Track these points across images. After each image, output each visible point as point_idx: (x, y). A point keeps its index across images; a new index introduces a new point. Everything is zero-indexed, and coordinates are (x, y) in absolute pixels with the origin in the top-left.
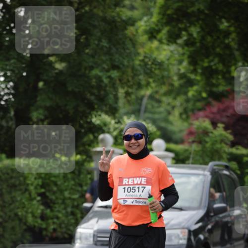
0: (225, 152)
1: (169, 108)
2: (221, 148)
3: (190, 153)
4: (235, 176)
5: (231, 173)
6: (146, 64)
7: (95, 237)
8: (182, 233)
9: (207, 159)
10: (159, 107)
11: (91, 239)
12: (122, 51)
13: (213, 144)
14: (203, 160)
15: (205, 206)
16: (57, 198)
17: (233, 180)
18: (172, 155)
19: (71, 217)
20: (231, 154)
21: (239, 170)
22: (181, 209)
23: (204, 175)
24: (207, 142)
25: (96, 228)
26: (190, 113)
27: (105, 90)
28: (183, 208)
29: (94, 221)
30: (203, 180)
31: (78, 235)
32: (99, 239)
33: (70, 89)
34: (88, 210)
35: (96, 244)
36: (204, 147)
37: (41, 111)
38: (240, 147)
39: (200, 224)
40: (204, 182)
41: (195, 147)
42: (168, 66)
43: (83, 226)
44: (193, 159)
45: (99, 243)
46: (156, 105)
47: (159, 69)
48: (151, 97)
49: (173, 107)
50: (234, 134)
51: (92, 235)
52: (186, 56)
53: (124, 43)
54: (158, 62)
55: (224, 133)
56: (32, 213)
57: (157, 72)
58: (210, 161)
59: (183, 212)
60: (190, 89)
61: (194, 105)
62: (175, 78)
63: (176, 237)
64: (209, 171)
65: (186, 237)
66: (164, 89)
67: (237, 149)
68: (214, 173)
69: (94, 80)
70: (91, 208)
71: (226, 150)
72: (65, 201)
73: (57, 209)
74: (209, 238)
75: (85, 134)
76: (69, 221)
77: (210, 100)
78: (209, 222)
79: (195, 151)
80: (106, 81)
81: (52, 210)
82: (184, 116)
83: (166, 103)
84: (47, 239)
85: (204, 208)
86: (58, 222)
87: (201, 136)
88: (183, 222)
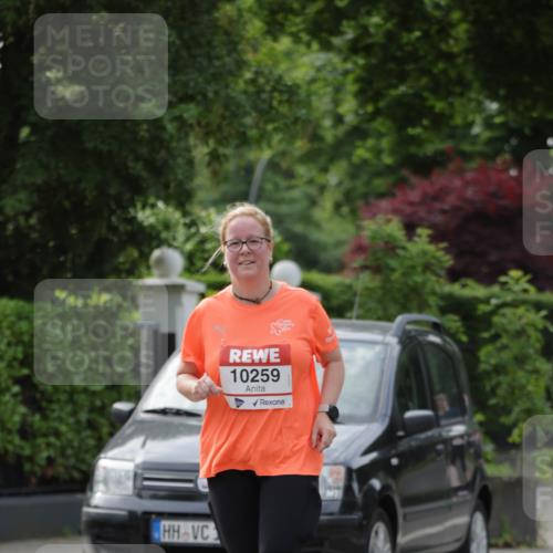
0: (434, 293)
1: (313, 190)
2: (424, 284)
3: (355, 294)
4: (454, 348)
5: (444, 340)
6: (260, 91)
7: (139, 479)
8: (331, 473)
9: (392, 309)
10: (290, 188)
11: (130, 484)
12: (205, 63)
13: (406, 274)
14: (385, 309)
15: (385, 415)
17: (449, 356)
19: (88, 433)
20: (449, 298)
21: (465, 333)
23: (387, 344)
24: (393, 270)
25: (139, 459)
26: (360, 203)
27: (169, 150)
29: (136, 442)
30: (382, 356)
31: (99, 474)
32: (146, 483)
33: (89, 145)
34: (125, 417)
35: (140, 496)
36: (387, 280)
37: (22, 195)
38: (470, 282)
39: (373, 455)
40: (384, 360)
41: (365, 280)
42: (309, 96)
43: (111, 453)
44: (361, 306)
45: (144, 493)
46: (283, 183)
47: (289, 101)
48: (273, 165)
49: (323, 188)
50: (457, 250)
51: (131, 475)
52: (351, 78)
53: (209, 43)
54: (286, 85)
55: (431, 248)
57: (284, 109)
58: (399, 313)
60: (359, 143)
61: (368, 183)
62: (327, 123)
64: (394, 335)
65: (341, 484)
66: (301, 145)
67: (464, 286)
68: (408, 341)
69: (144, 127)
70: (131, 412)
71: (437, 288)
72: (76, 397)
73: (56, 414)
74: (394, 485)
75: (122, 247)
76: (82, 440)
77: (405, 172)
78: (393, 452)
79: (367, 289)
80: (171, 127)
81: (45, 418)
82: (345, 210)
83: (305, 179)
84: (34, 480)
85: (383, 420)
86: (58, 443)
87: (380, 255)
88: (336, 450)
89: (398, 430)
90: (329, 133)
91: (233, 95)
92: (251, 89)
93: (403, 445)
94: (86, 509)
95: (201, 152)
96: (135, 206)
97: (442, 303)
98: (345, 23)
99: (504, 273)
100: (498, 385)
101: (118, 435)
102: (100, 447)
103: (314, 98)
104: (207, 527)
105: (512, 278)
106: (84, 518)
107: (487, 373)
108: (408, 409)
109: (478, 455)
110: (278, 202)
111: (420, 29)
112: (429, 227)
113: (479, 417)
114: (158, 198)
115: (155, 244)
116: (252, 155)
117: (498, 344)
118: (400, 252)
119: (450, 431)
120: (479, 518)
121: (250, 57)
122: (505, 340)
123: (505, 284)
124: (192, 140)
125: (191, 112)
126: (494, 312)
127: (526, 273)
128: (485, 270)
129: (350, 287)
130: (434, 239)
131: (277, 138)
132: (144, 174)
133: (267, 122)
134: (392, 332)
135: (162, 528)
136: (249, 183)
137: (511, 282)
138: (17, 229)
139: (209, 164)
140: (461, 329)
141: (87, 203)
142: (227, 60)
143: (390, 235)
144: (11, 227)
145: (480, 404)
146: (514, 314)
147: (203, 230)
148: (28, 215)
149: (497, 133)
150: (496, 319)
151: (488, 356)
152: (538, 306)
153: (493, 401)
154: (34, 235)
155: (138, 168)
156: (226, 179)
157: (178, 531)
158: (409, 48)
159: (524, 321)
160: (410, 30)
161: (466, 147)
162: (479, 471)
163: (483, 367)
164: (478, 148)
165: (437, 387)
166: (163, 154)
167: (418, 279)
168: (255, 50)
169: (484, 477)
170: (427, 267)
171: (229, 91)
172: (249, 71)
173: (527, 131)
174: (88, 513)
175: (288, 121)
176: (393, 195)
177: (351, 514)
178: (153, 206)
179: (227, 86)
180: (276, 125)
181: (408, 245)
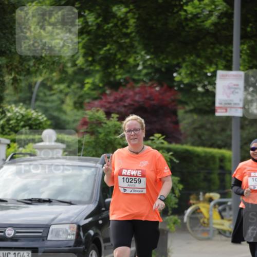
2: (115, 140)
3: (82, 145)
8: (70, 228)
9: (100, 151)
10: (52, 95)
12: (10, 37)
13: (107, 135)
14: (96, 151)
15: (96, 200)
22: (70, 203)
23: (97, 168)
24: (100, 133)
28: (72, 203)
30: (95, 173)
36: (97, 138)
39: (90, 219)
40: (96, 175)
41: (87, 138)
44: (85, 150)
46: (48, 93)
48: (43, 84)
52: (81, 45)
55: (118, 123)
57: (48, 58)
58: (104, 153)
59: (72, 206)
62: (69, 65)
63: (63, 233)
64: (101, 163)
65: (75, 233)
66: (56, 75)
71: (121, 142)
74: (100, 234)
77: (106, 88)
78: (100, 217)
79: (88, 142)
82: (78, 105)
83: (58, 91)
85: (95, 203)
87: (94, 126)
88: (72, 217)
89: (102, 207)
90: (70, 70)
93: (105, 214)
95: (8, 78)
99: (152, 135)
104: (10, 253)
105: (156, 137)
108: (107, 198)
110: (46, 102)
112: (118, 114)
118: (104, 125)
123: (153, 140)
127: (163, 135)
129: (80, 141)
130: (120, 119)
131: (44, 71)
133: (39, 64)
134: (99, 162)
136: (32, 93)
137: (156, 139)
139: (13, 84)
143: (98, 117)
147: (9, 115)
149: (150, 71)
152: (168, 150)
156: (21, 91)
158: (108, 31)
160: (108, 24)
161: (136, 77)
164: (141, 77)
167: (112, 137)
170: (116, 132)
173: (163, 69)
175: (50, 63)
176: (101, 99)
177: (79, 246)
180: (44, 65)
181: (108, 122)
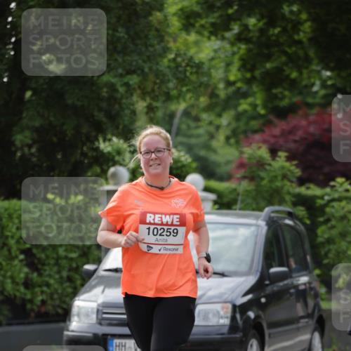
0: (289, 193)
1: (212, 129)
2: (282, 187)
3: (238, 195)
4: (301, 228)
5: (295, 223)
6: (178, 66)
7: (100, 313)
8: (223, 308)
9: (262, 204)
10: (197, 127)
11: (94, 316)
12: (143, 49)
13: (271, 181)
14: (257, 204)
15: (258, 271)
16: (47, 257)
17: (298, 233)
18: (212, 197)
19: (68, 284)
20: (299, 196)
21: (308, 218)
22: (222, 275)
23: (258, 226)
24: (262, 179)
25: (100, 301)
26: (242, 136)
27: (120, 104)
28: (226, 274)
29: (98, 290)
30: (255, 233)
31: (75, 310)
32: (105, 316)
33: (70, 102)
34: (91, 274)
35: (100, 324)
36: (259, 185)
37: (27, 133)
38: (312, 186)
39: (250, 297)
40: (257, 236)
41: (245, 185)
42: (209, 69)
43: (82, 297)
44: (242, 202)
45: (103, 322)
46: (192, 124)
47: (197, 73)
48: (186, 113)
49: (218, 127)
50: (304, 166)
51: (95, 310)
52: (237, 57)
53: (146, 36)
54: (195, 63)
55: (287, 164)
56: (12, 278)
57: (194, 78)
58: (267, 206)
59: (225, 279)
60: (242, 101)
61: (247, 123)
62: (221, 86)
63: (214, 315)
64: (264, 220)
65: (229, 315)
66: (203, 100)
67: (308, 188)
68: (272, 224)
69: (105, 90)
70: (95, 271)
71: (291, 190)
72: (60, 261)
73: (47, 273)
74: (263, 316)
75: (90, 166)
76: (64, 289)
77: (271, 117)
78: (262, 294)
79: (247, 191)
80: (122, 90)
81: (40, 275)
82: (232, 141)
83: (206, 122)
84: (33, 314)
85: (257, 274)
86: (48, 291)
87: (254, 169)
88: (225, 293)
89: (265, 280)
90: (222, 92)
91: (161, 69)
92: (173, 65)
93: (269, 290)
94: (66, 333)
95: (141, 106)
96: (98, 140)
97: (293, 199)
98: (232, 23)
99: (333, 180)
100: (329, 251)
101: (87, 285)
102: (75, 293)
103: (212, 71)
105: (338, 183)
106: (65, 338)
107: (323, 244)
108: (272, 267)
109: (316, 295)
110: (190, 136)
111: (280, 26)
112: (286, 151)
113: (317, 272)
114: (113, 135)
115: (110, 164)
116: (173, 107)
117: (329, 225)
118: (268, 167)
119: (299, 280)
120: (317, 336)
121: (171, 45)
122: (333, 222)
123: (333, 186)
124: (135, 98)
125: (134, 80)
126: (327, 205)
127: (347, 180)
128: (321, 177)
129: (235, 190)
130: (289, 159)
131: (189, 96)
132: (104, 119)
133: (182, 86)
134: (262, 218)
135: (114, 345)
136: (172, 125)
137: (338, 185)
138: (23, 156)
139: (147, 113)
140: (306, 216)
141: (67, 139)
142: (157, 47)
143: (261, 157)
144: (19, 154)
145: (318, 263)
146: (340, 206)
148: (30, 146)
149: (329, 91)
150: (328, 210)
151: (322, 233)
153: (326, 261)
154: (34, 159)
155: (101, 116)
157: (125, 346)
158: (274, 38)
159: (346, 209)
160: (274, 27)
161: (310, 100)
162: (317, 305)
163: (320, 240)
164: (317, 100)
165: (291, 253)
166: (117, 106)
167: (278, 184)
168: (175, 41)
169: (320, 310)
170: (284, 177)
171: (158, 67)
172: (171, 54)
173: (348, 90)
174: (68, 335)
175: (196, 86)
176: (263, 131)
177: (235, 333)
178: (110, 140)
179: (157, 64)
180: (188, 88)
181: (273, 163)
